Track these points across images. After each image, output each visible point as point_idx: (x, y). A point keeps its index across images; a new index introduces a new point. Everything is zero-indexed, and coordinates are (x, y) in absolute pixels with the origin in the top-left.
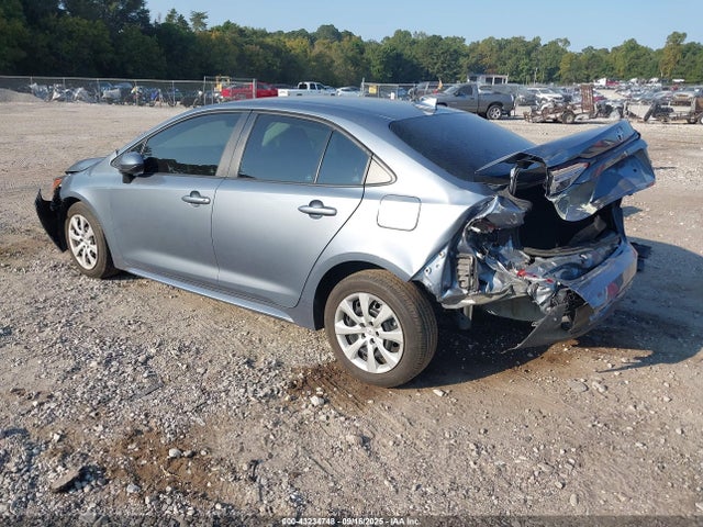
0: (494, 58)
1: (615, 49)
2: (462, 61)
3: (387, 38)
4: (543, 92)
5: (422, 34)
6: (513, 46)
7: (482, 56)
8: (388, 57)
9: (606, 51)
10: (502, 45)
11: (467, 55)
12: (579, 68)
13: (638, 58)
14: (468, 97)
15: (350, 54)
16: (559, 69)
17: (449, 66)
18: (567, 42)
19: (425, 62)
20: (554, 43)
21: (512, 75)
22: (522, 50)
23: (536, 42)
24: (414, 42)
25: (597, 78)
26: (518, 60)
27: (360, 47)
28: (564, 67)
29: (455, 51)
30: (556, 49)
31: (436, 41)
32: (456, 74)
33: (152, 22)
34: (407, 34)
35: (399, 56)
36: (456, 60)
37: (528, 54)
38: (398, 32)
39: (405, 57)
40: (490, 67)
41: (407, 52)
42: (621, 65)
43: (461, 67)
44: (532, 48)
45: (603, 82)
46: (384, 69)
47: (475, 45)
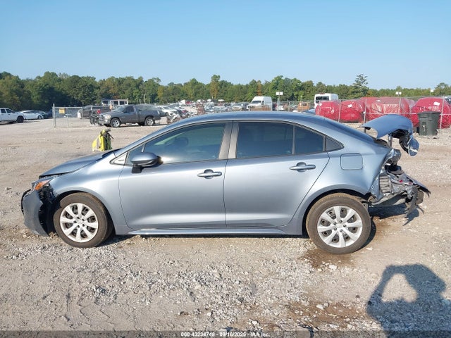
0: (117, 89)
1: (186, 84)
2: (96, 91)
3: (39, 77)
4: (165, 108)
5: (65, 75)
6: (128, 82)
7: (108, 88)
8: (43, 89)
9: (181, 85)
10: (120, 81)
11: (99, 88)
12: (168, 95)
13: (199, 89)
14: (132, 113)
15: (14, 88)
16: (157, 95)
17: (88, 95)
18: (158, 80)
19: (71, 92)
20: (151, 80)
21: (129, 99)
22: (133, 84)
23: (141, 79)
24: (60, 80)
25: (179, 100)
26: (132, 90)
27: (21, 84)
28: (160, 94)
29: (91, 85)
30: (153, 84)
31: (76, 79)
32: (93, 99)
34: (54, 74)
35: (51, 89)
36: (93, 91)
37: (137, 86)
38: (47, 73)
39: (56, 90)
40: (115, 95)
41: (57, 86)
42: (191, 93)
43: (96, 95)
44: (139, 83)
45: (183, 102)
46: (42, 98)
47: (103, 82)
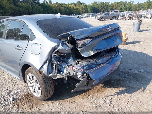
0: (116, 6)
1: (145, 3)
2: (109, 8)
3: (92, 4)
4: (126, 13)
5: (100, 2)
6: (121, 3)
7: (114, 6)
8: (92, 8)
9: (142, 3)
10: (118, 3)
11: (110, 6)
12: (136, 8)
13: (150, 4)
14: (108, 15)
15: (84, 7)
16: (131, 8)
17: (106, 9)
18: (133, 2)
19: (101, 8)
20: (130, 2)
21: (120, 10)
22: (123, 4)
24: (98, 4)
25: (140, 10)
26: (122, 6)
27: (86, 6)
28: (133, 7)
29: (107, 5)
30: (130, 4)
31: (103, 3)
32: (107, 11)
33: (40, 3)
34: (96, 2)
35: (95, 7)
37: (124, 5)
38: (94, 2)
39: (96, 7)
40: (115, 8)
41: (97, 6)
42: (146, 6)
43: (109, 9)
44: (125, 4)
45: (142, 10)
46: (91, 10)
47: (112, 4)
